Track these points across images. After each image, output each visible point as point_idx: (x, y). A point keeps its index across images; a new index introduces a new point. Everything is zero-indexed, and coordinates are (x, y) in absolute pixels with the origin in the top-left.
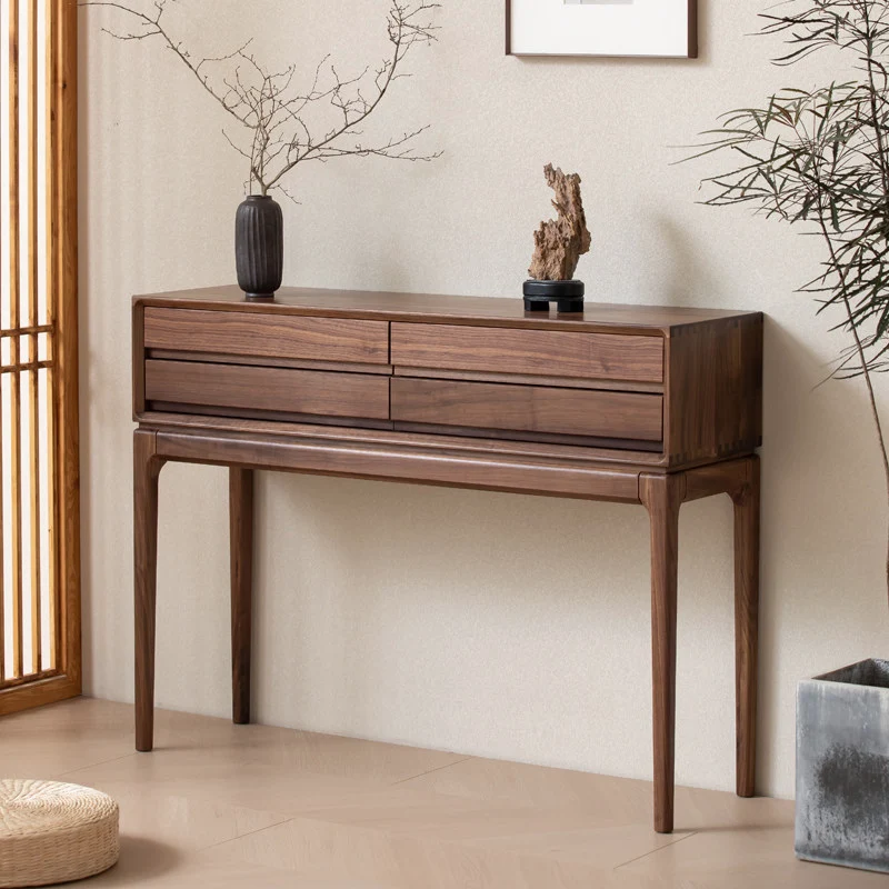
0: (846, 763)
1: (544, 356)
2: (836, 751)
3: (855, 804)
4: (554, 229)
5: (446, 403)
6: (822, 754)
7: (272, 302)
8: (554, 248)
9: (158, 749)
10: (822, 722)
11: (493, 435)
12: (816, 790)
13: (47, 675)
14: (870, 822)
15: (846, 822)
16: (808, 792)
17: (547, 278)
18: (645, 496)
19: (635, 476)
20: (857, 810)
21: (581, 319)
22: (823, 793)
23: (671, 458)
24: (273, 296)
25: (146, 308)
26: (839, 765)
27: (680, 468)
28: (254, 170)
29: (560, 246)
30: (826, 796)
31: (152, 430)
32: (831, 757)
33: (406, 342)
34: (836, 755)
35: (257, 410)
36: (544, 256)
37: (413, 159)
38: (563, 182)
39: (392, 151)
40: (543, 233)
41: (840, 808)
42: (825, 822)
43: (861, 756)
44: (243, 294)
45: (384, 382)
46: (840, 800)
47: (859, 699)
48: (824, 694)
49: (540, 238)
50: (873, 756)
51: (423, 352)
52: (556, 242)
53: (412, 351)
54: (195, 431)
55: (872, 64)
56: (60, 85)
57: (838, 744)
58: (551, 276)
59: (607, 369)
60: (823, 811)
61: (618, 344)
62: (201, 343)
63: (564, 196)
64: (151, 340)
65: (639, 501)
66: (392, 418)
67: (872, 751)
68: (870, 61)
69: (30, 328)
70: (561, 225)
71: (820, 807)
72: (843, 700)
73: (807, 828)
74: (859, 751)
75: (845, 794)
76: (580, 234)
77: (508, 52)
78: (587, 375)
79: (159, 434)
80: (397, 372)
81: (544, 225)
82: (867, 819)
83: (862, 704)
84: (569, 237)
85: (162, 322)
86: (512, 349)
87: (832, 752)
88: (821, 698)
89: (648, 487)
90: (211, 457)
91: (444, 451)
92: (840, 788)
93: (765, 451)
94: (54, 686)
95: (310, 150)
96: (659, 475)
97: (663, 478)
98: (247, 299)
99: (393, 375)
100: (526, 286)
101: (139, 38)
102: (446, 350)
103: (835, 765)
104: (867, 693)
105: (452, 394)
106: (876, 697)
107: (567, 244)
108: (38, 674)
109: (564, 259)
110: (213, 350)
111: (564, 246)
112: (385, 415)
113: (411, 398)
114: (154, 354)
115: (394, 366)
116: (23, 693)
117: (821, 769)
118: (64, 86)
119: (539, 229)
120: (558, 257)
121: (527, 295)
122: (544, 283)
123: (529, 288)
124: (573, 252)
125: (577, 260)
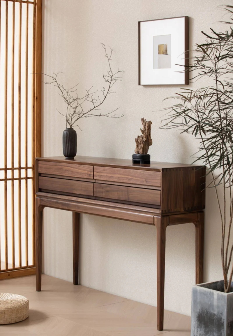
0: (204, 315)
1: (131, 177)
2: (202, 310)
3: (207, 328)
4: (141, 138)
5: (107, 191)
6: (198, 311)
7: (73, 160)
8: (140, 144)
9: (43, 291)
10: (198, 300)
11: (119, 202)
12: (197, 322)
13: (30, 267)
14: (211, 335)
15: (204, 333)
16: (194, 323)
17: (139, 153)
18: (155, 223)
19: (153, 216)
20: (207, 330)
21: (149, 166)
22: (198, 323)
23: (162, 211)
24: (74, 158)
25: (39, 161)
26: (203, 315)
27: (167, 214)
28: (67, 120)
29: (142, 143)
30: (199, 324)
31: (40, 197)
32: (201, 312)
33: (97, 172)
34: (202, 311)
35: (64, 192)
36: (137, 146)
37: (115, 118)
38: (145, 123)
39: (110, 115)
40: (138, 139)
41: (203, 329)
42: (199, 333)
43: (209, 313)
44: (65, 158)
45: (92, 184)
46: (203, 326)
47: (208, 294)
48: (199, 291)
49: (137, 141)
50: (212, 313)
51: (101, 175)
52: (140, 142)
53: (99, 175)
54: (49, 198)
55: (217, 82)
56: (35, 98)
57: (203, 308)
58: (140, 152)
59: (147, 182)
60: (198, 329)
61: (149, 174)
62: (51, 172)
63: (145, 128)
64: (40, 171)
65: (154, 224)
66: (94, 196)
67: (211, 311)
68: (217, 80)
69: (25, 167)
70: (143, 137)
71: (197, 327)
72: (204, 293)
73: (194, 334)
74: (208, 311)
75: (204, 324)
76: (148, 140)
77: (139, 84)
78: (142, 184)
79: (41, 198)
80: (96, 181)
82: (210, 333)
83: (209, 295)
84: (145, 140)
85: (43, 166)
86: (123, 175)
87: (201, 310)
88: (198, 292)
89: (156, 220)
90: (52, 206)
91: (106, 206)
92: (203, 322)
93: (207, 210)
94: (32, 270)
95: (83, 115)
96: (159, 216)
97: (160, 217)
98: (66, 160)
99: (95, 182)
100: (133, 156)
101: (50, 83)
102: (107, 175)
103: (202, 315)
104: (210, 291)
105: (108, 189)
106: (213, 293)
107: (144, 142)
108: (27, 267)
109: (143, 147)
110: (53, 174)
111: (143, 143)
112: (92, 194)
113: (98, 190)
114: (42, 175)
115: (95, 180)
116: (21, 272)
117: (198, 315)
118: (37, 98)
119: (137, 138)
120: (141, 147)
121: (133, 158)
122: (138, 155)
123: (134, 156)
124: (146, 145)
125: (148, 148)
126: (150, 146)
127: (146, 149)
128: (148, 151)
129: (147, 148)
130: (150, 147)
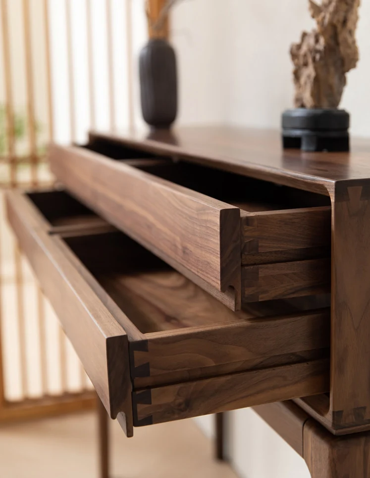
4: (311, 41)
8: (306, 64)
29: (310, 60)
36: (297, 75)
49: (294, 55)
58: (305, 102)
76: (337, 43)
81: (304, 35)
107: (318, 57)
119: (298, 41)
120: (309, 77)
121: (284, 127)
122: (300, 113)
123: (286, 119)
124: (332, 69)
125: (343, 81)
126: (348, 70)
127: (331, 87)
128: (340, 93)
129: (335, 80)
130: (350, 76)
